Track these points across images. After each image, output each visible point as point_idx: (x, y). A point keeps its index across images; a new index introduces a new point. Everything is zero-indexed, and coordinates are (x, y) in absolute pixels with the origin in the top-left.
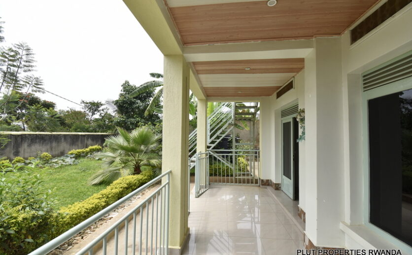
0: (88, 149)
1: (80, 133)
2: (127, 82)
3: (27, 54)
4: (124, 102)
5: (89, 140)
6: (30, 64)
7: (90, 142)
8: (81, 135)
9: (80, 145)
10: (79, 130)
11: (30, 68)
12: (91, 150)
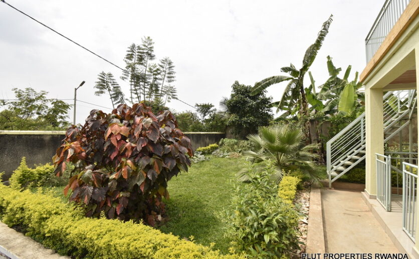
0: (209, 147)
1: (202, 133)
2: (237, 83)
3: (170, 67)
4: (237, 102)
5: (207, 138)
6: (171, 75)
7: (207, 140)
8: (203, 134)
9: (202, 143)
10: (196, 130)
11: (172, 79)
12: (211, 147)
